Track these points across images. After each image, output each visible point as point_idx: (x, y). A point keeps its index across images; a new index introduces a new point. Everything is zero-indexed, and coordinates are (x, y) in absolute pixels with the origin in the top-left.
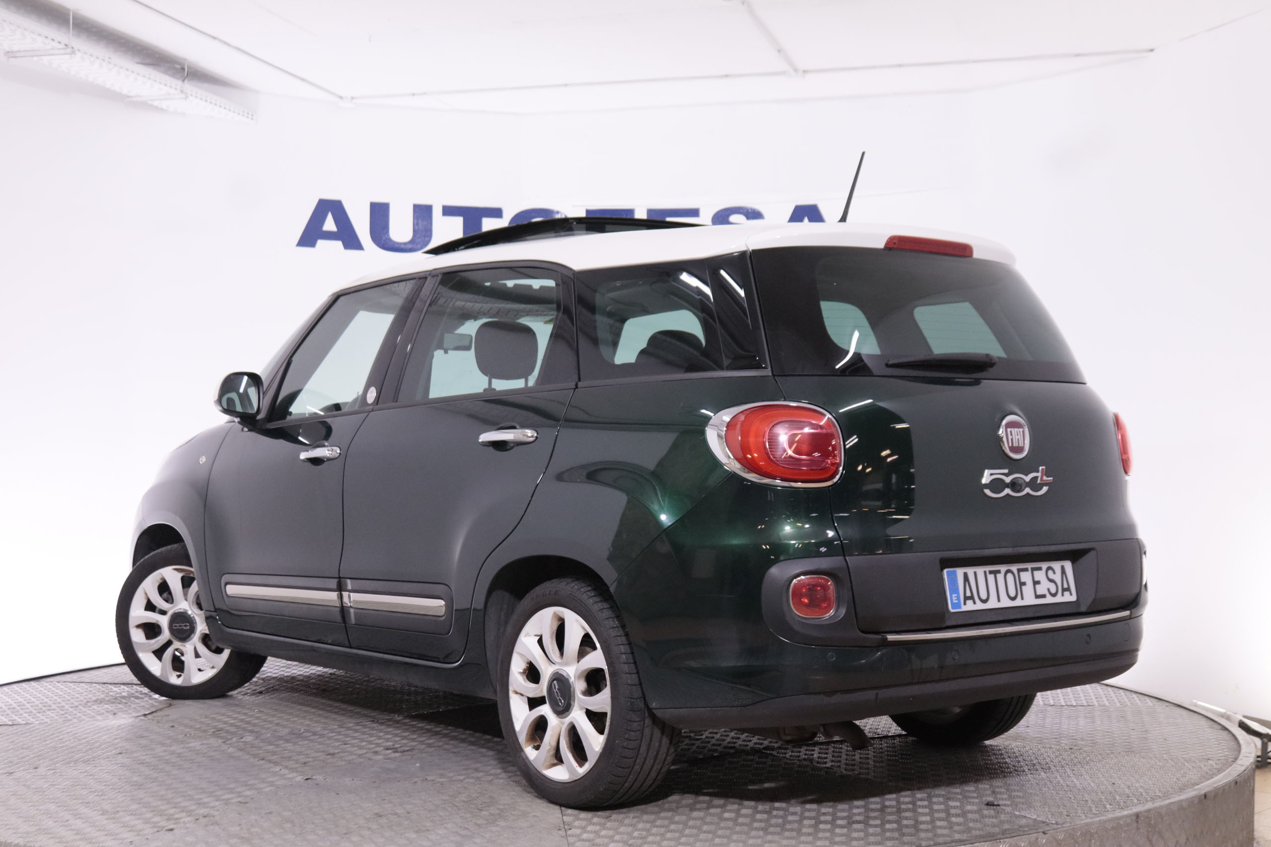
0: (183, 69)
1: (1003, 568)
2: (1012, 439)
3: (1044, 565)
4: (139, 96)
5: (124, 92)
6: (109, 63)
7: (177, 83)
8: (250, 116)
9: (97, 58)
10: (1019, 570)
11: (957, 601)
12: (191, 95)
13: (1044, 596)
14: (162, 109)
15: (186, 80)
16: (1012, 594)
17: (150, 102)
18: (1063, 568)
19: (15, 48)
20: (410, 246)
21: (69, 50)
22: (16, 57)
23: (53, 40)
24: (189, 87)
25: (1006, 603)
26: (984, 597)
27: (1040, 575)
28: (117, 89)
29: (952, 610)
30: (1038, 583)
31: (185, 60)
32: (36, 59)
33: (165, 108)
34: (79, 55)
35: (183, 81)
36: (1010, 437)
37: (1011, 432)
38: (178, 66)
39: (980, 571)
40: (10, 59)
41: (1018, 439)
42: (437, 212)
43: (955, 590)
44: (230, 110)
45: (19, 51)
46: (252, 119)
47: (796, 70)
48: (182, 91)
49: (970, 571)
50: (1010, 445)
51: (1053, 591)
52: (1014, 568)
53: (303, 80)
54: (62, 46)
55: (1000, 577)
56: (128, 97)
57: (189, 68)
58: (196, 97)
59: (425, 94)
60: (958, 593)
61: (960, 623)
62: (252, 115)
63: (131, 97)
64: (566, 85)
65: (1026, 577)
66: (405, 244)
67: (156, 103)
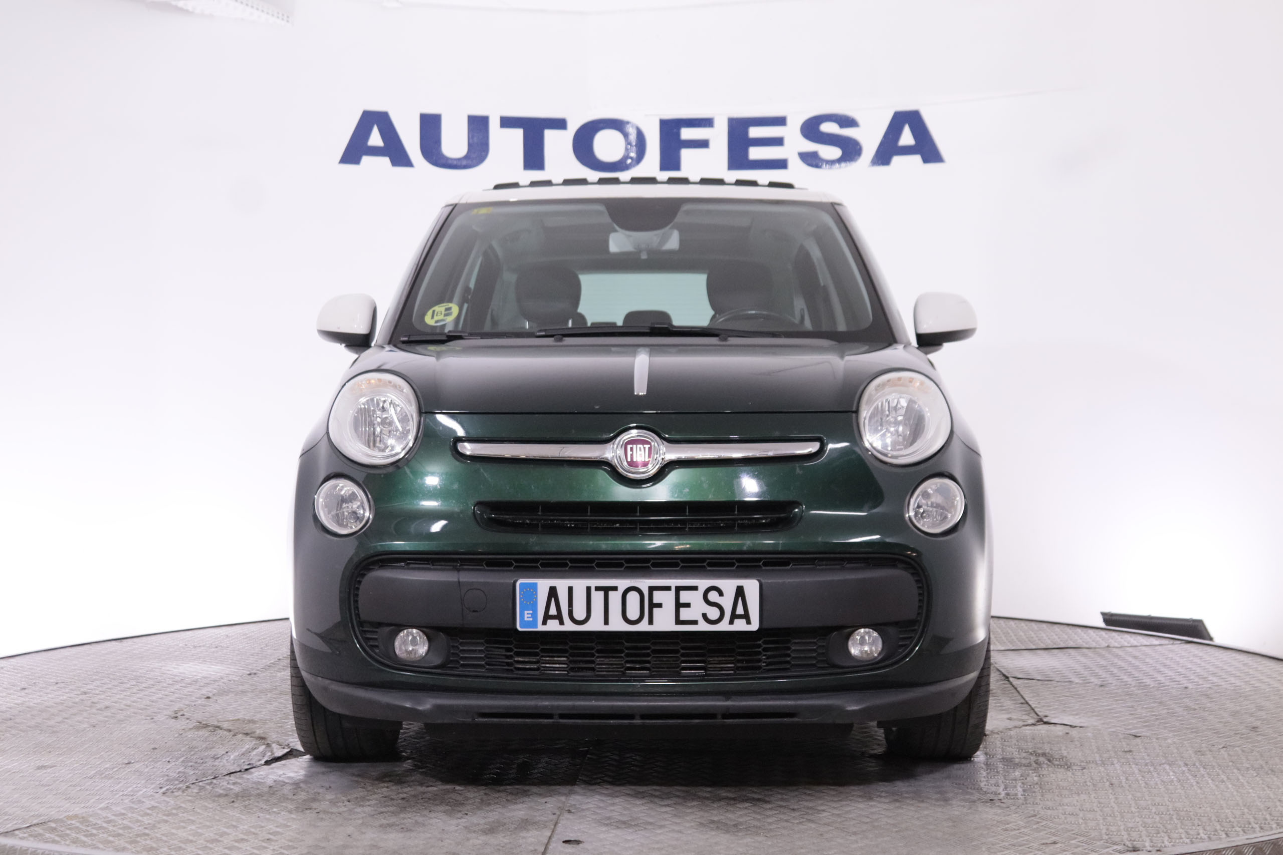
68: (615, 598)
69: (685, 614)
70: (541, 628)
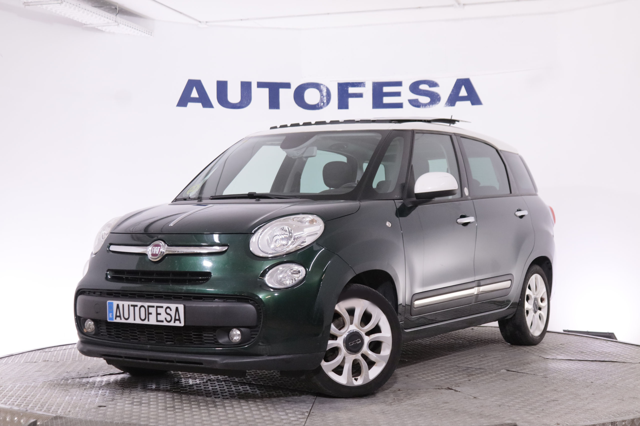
0: (116, 9)
4: (91, 24)
5: (84, 22)
7: (112, 16)
8: (150, 33)
9: (73, 5)
12: (120, 23)
14: (102, 31)
15: (118, 15)
20: (239, 105)
22: (29, 5)
24: (119, 18)
28: (80, 21)
33: (104, 30)
40: (26, 7)
42: (254, 86)
45: (31, 2)
46: (151, 35)
47: (459, 4)
48: (116, 21)
53: (181, 13)
56: (85, 24)
58: (123, 24)
59: (248, 19)
62: (151, 33)
63: (87, 25)
64: (328, 14)
66: (237, 104)
67: (99, 28)
68: (137, 309)
69: (160, 318)
70: (115, 321)
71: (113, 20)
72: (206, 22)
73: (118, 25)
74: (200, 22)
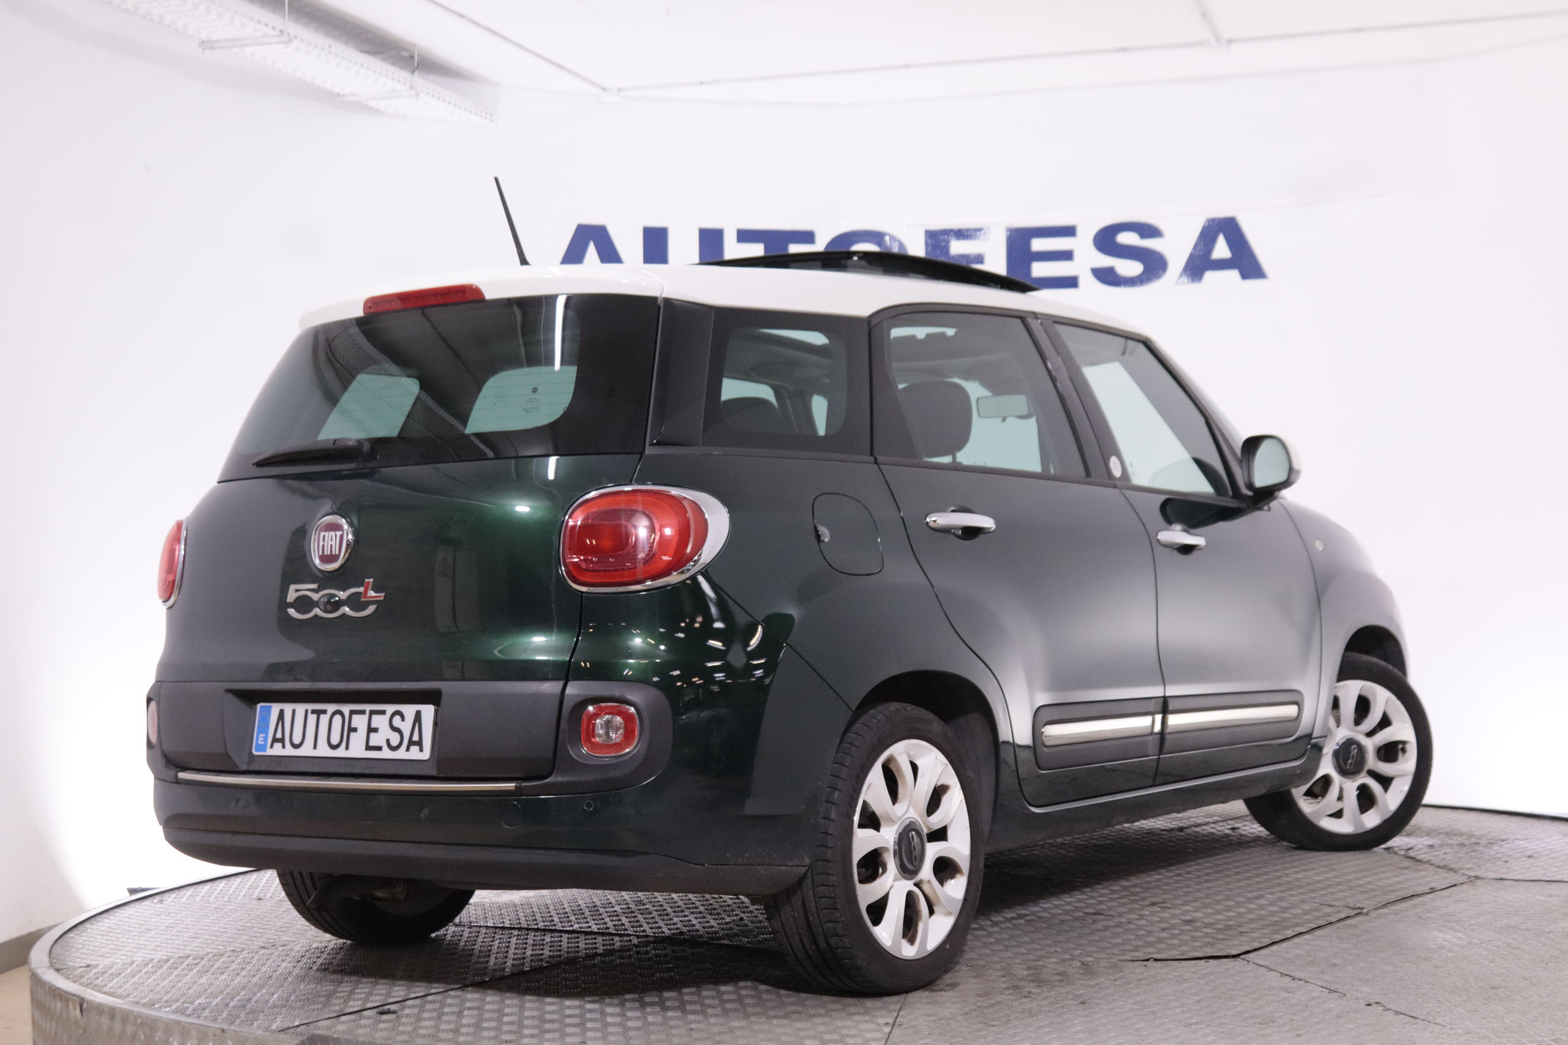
0: (412, 57)
1: (331, 708)
2: (323, 546)
3: (390, 709)
5: (337, 90)
6: (330, 52)
7: (403, 75)
10: (352, 712)
11: (263, 743)
13: (379, 748)
15: (416, 72)
16: (335, 741)
17: (365, 102)
18: (418, 715)
19: (215, 37)
21: (285, 38)
23: (266, 25)
24: (419, 80)
25: (323, 751)
26: (297, 740)
27: (380, 721)
29: (255, 753)
30: (376, 730)
31: (414, 45)
32: (236, 50)
34: (295, 43)
35: (413, 72)
36: (321, 543)
37: (324, 536)
38: (405, 54)
39: (301, 708)
41: (331, 545)
43: (264, 729)
44: (466, 110)
49: (288, 708)
50: (321, 554)
51: (395, 742)
52: (346, 709)
54: (277, 32)
55: (324, 719)
57: (419, 55)
60: (266, 731)
61: (263, 769)
62: (491, 115)
63: (344, 96)
65: (360, 722)
67: (372, 103)
71: (405, 84)
72: (619, 90)
73: (418, 95)
74: (604, 89)
